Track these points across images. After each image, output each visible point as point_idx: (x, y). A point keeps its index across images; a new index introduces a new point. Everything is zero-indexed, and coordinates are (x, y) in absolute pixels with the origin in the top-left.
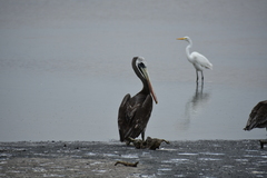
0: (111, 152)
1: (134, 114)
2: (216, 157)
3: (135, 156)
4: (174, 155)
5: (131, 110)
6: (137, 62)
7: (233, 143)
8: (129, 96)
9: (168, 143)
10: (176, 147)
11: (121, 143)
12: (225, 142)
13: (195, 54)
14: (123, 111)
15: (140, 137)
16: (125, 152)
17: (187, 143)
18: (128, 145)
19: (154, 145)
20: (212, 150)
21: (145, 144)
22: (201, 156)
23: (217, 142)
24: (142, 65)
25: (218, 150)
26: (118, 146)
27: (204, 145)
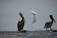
0: (16, 33)
1: (21, 25)
2: (38, 34)
3: (21, 34)
4: (30, 34)
5: (20, 24)
6: (21, 14)
7: (42, 31)
8: (19, 21)
9: (28, 31)
10: (30, 32)
11: (18, 31)
12: (40, 31)
13: (33, 12)
14: (18, 24)
15: (22, 30)
16: (19, 33)
17: (32, 31)
18: (20, 32)
19: (25, 32)
20: (38, 32)
21: (23, 31)
22: (35, 34)
23: (39, 31)
24: (22, 14)
25: (39, 32)
26: (17, 32)
27: (36, 32)
